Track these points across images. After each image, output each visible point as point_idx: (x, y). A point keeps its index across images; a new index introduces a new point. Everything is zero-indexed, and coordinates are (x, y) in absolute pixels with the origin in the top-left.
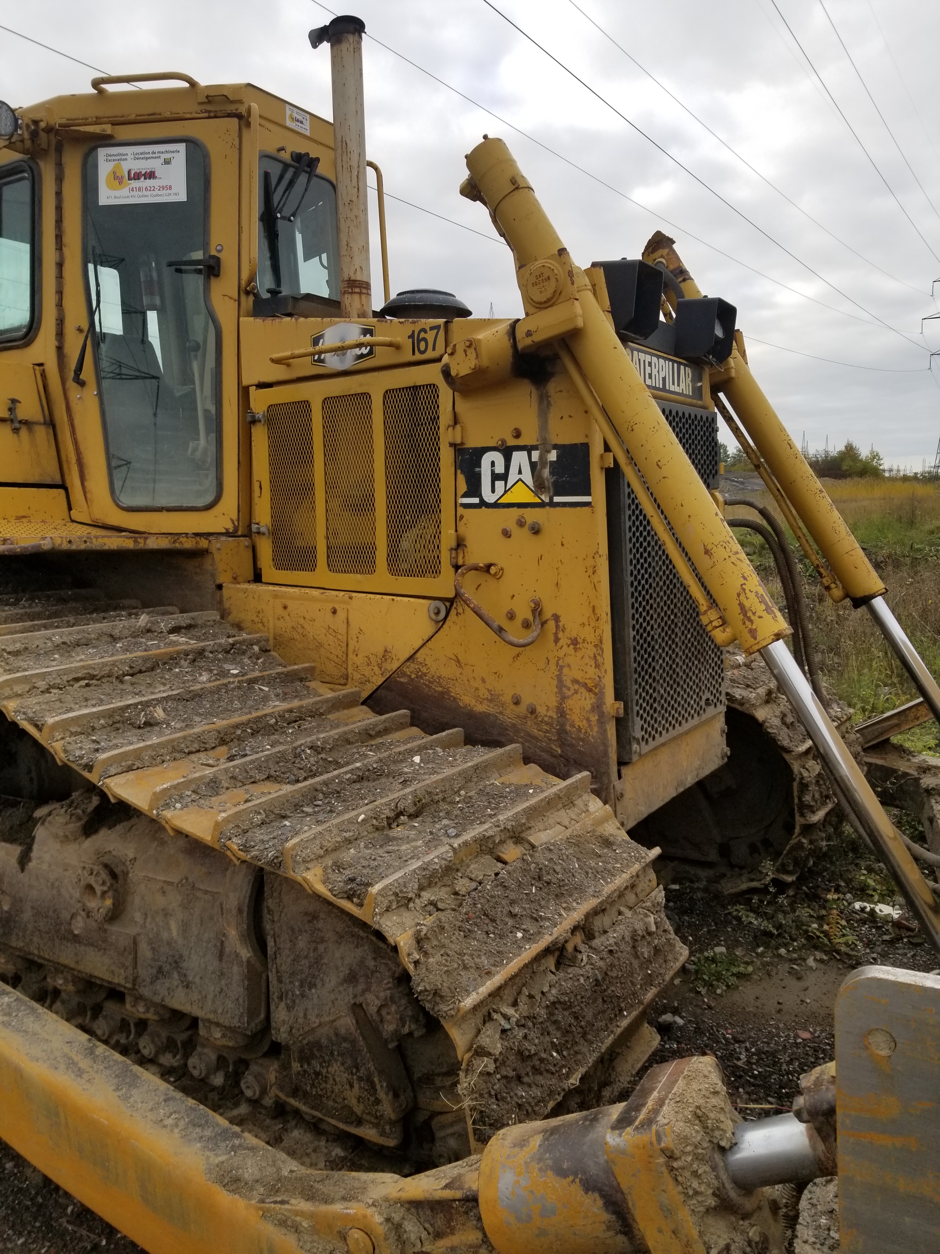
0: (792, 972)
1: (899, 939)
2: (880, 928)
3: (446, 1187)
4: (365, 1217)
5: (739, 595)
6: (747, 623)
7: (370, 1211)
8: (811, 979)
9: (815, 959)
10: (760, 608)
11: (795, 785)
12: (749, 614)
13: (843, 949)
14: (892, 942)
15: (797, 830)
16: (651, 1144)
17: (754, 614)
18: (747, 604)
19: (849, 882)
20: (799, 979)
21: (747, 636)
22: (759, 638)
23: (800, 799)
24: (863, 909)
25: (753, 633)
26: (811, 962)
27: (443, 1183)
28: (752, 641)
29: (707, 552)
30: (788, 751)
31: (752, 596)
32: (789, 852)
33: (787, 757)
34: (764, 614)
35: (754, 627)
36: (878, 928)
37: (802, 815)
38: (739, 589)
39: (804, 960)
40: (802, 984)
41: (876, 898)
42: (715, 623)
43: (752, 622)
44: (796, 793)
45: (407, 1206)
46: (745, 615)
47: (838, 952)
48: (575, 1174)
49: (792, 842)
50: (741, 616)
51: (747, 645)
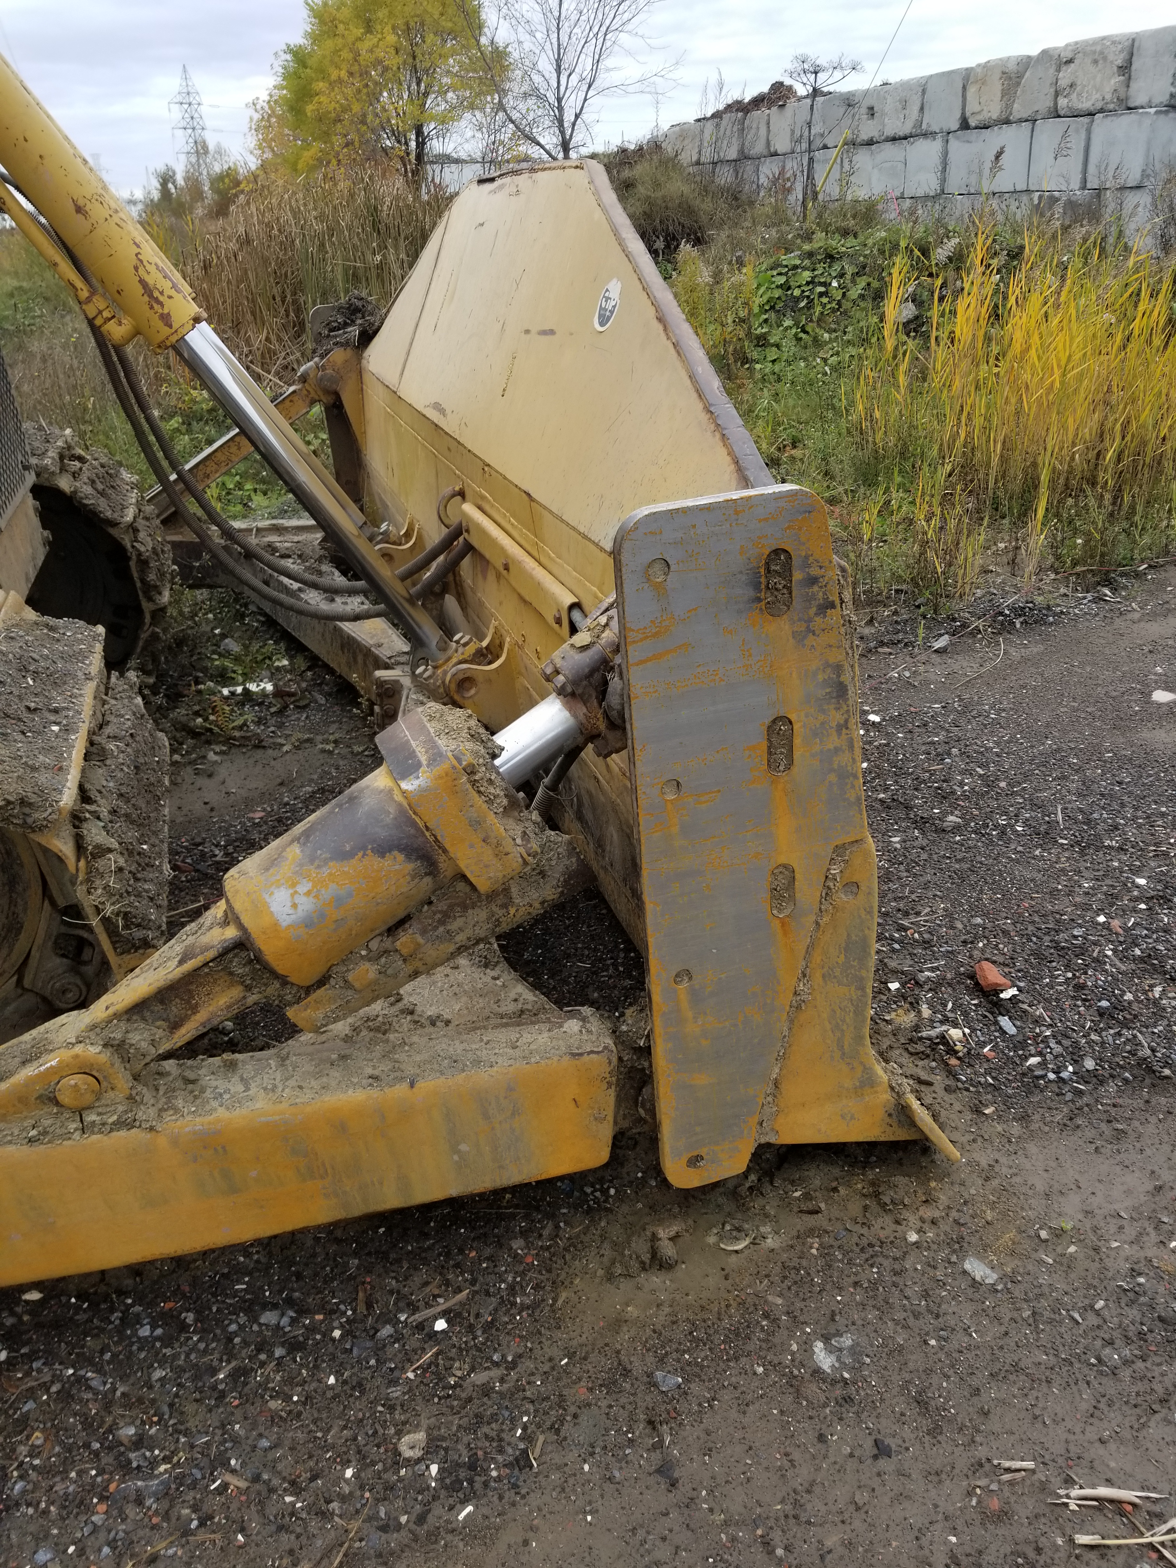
0: (197, 773)
1: (285, 707)
2: (262, 703)
3: (181, 963)
4: (77, 1056)
5: (136, 268)
6: (156, 306)
7: (78, 1049)
8: (223, 772)
9: (216, 753)
10: (166, 285)
11: (133, 564)
12: (156, 294)
13: (237, 734)
14: (281, 712)
15: (148, 619)
16: (454, 767)
17: (162, 293)
18: (148, 279)
19: (205, 670)
20: (210, 776)
21: (160, 324)
22: (175, 326)
23: (143, 581)
24: (233, 693)
25: (166, 319)
26: (211, 756)
27: (175, 962)
28: (166, 331)
29: (79, 210)
30: (114, 524)
31: (152, 269)
32: (144, 649)
33: (113, 531)
34: (173, 293)
35: (166, 311)
36: (260, 704)
37: (150, 599)
38: (135, 261)
39: (204, 757)
40: (217, 779)
41: (240, 679)
42: (106, 314)
43: (161, 304)
44: (135, 575)
45: (125, 1017)
46: (151, 296)
47: (234, 739)
48: (364, 848)
49: (144, 636)
50: (146, 298)
51: (160, 338)
